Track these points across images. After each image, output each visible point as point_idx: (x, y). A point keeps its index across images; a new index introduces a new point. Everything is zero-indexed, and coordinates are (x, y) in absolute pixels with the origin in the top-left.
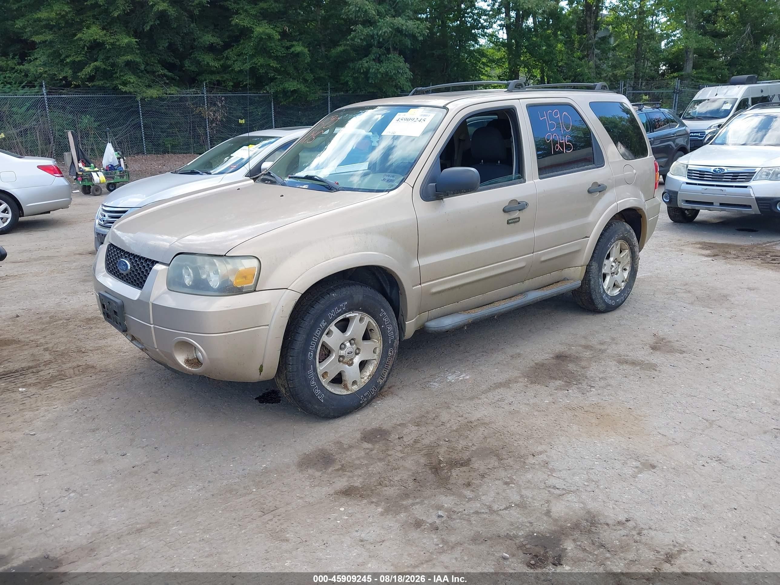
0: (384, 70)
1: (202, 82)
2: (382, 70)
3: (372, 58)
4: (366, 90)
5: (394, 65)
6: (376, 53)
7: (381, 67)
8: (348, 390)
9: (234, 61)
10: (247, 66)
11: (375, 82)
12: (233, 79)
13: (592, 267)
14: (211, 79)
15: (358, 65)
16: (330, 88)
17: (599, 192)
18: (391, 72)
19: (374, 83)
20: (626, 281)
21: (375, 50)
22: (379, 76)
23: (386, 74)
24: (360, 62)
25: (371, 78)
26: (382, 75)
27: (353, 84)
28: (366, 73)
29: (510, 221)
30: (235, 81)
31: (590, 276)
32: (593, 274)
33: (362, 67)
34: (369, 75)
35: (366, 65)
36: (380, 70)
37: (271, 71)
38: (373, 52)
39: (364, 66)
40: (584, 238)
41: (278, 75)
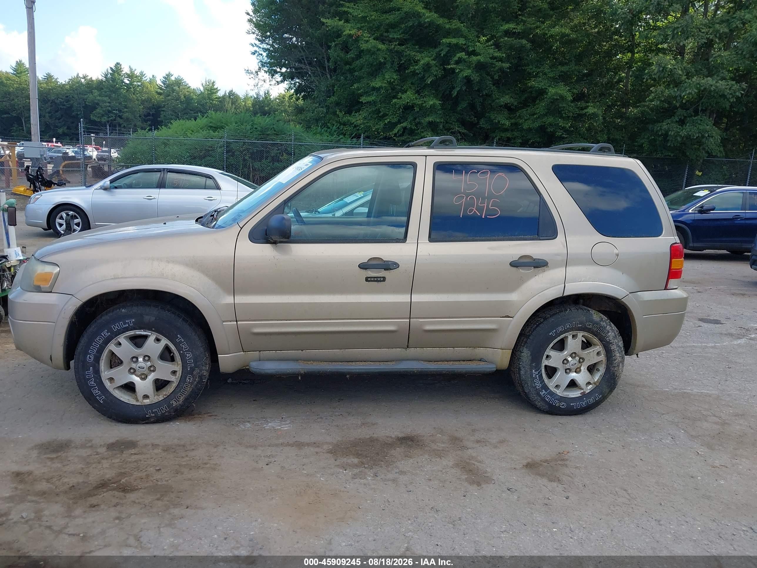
0: (686, 134)
1: (493, 138)
2: (683, 133)
3: (675, 120)
4: (662, 153)
5: (698, 128)
6: (680, 115)
7: (682, 130)
8: (137, 401)
9: (526, 120)
10: (537, 125)
11: (674, 145)
12: (523, 136)
13: (522, 354)
14: (502, 137)
15: (657, 127)
16: (625, 150)
17: (535, 267)
18: (693, 136)
19: (672, 145)
20: (595, 383)
21: (680, 112)
22: (679, 139)
23: (688, 137)
24: (660, 124)
25: (670, 141)
26: (683, 139)
27: (648, 146)
28: (666, 135)
29: (369, 279)
30: (524, 138)
31: (519, 364)
32: (523, 362)
33: (661, 129)
34: (668, 138)
35: (665, 127)
36: (680, 134)
37: (559, 130)
38: (677, 113)
39: (663, 128)
40: (503, 317)
41: (565, 135)
